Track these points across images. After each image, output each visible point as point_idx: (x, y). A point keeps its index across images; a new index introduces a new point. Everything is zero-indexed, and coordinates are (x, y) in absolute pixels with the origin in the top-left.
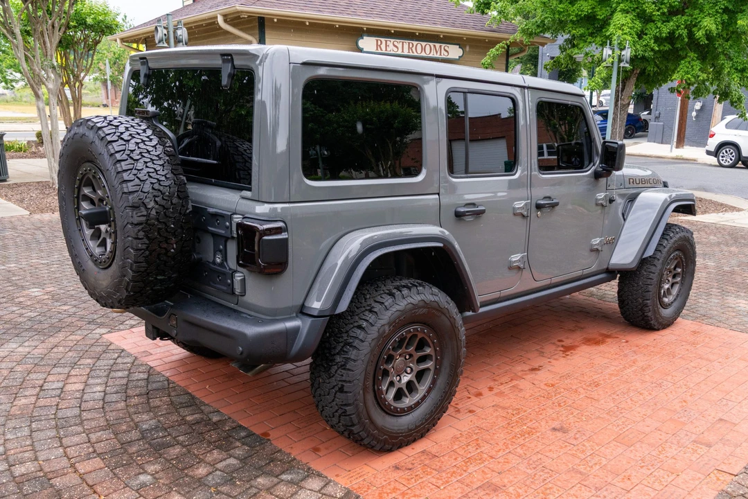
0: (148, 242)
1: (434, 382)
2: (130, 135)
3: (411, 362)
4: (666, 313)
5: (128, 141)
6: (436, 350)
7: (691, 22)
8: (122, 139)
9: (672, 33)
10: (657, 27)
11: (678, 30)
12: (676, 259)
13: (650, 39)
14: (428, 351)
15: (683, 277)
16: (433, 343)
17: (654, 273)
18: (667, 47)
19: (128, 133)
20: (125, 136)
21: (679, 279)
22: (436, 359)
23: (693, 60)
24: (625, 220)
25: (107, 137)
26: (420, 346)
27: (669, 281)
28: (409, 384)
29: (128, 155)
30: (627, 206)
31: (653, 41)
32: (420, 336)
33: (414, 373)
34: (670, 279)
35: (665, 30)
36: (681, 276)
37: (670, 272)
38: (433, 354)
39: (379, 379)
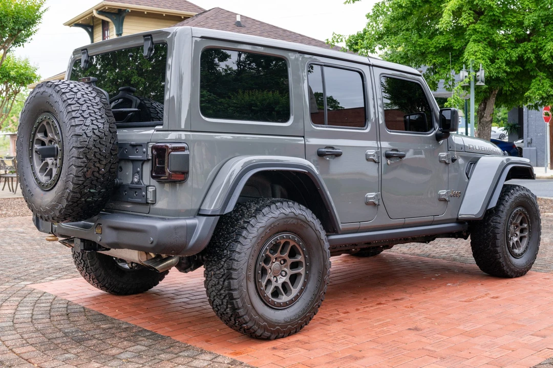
1: (305, 284)
2: (85, 100)
3: (285, 267)
4: (519, 262)
5: (76, 92)
6: (305, 258)
7: (537, 46)
8: (78, 103)
10: (507, 53)
12: (520, 214)
13: (502, 62)
14: (300, 258)
15: (529, 231)
16: (303, 251)
17: (500, 223)
19: (83, 99)
20: (81, 101)
21: (526, 234)
22: (306, 265)
23: (542, 78)
24: (468, 178)
25: (68, 101)
26: (293, 253)
27: (517, 234)
28: (284, 284)
29: (80, 114)
30: (470, 167)
31: (504, 64)
32: (292, 243)
33: (288, 276)
34: (518, 233)
35: (515, 54)
36: (528, 230)
37: (517, 226)
38: (303, 261)
39: (259, 282)
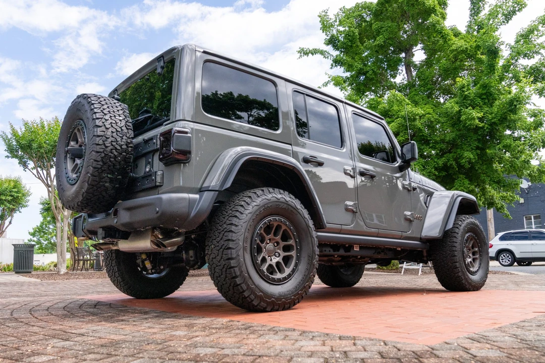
0: (102, 164)
1: (296, 265)
2: (109, 111)
3: (278, 249)
4: (475, 278)
5: (105, 114)
6: (296, 242)
7: (457, 156)
8: (103, 112)
9: (445, 165)
10: (435, 162)
11: (448, 162)
12: (471, 240)
13: (432, 169)
14: (291, 242)
15: (480, 254)
16: (294, 235)
17: (456, 243)
18: (444, 174)
20: (105, 112)
21: (477, 256)
22: (297, 248)
23: (463, 179)
24: (427, 207)
25: (95, 109)
26: (285, 237)
27: (470, 256)
28: (278, 264)
29: (103, 123)
30: (427, 199)
31: (433, 170)
32: (284, 227)
33: (281, 257)
34: (471, 255)
35: (441, 162)
36: (478, 253)
37: (469, 250)
38: (294, 244)
39: (255, 256)
